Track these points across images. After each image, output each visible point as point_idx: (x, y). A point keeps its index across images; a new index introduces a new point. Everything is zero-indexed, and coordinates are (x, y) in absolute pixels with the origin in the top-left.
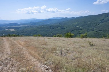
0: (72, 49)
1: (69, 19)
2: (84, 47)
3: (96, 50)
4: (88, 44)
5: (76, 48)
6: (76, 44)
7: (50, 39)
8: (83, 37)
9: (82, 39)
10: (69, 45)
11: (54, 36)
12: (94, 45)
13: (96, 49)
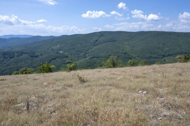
1: (45, 39)
2: (71, 86)
4: (78, 80)
5: (58, 91)
7: (3, 80)
8: (71, 69)
9: (68, 73)
10: (46, 86)
11: (16, 72)
12: (85, 80)
13: (89, 86)
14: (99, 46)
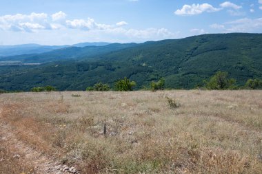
0: (131, 118)
1: (125, 47)
2: (158, 111)
3: (183, 116)
4: (167, 103)
5: (141, 115)
6: (140, 105)
7: (77, 96)
8: (156, 88)
9: (153, 93)
10: (125, 107)
11: (90, 88)
12: (177, 105)
13: (182, 113)
14: (199, 56)
